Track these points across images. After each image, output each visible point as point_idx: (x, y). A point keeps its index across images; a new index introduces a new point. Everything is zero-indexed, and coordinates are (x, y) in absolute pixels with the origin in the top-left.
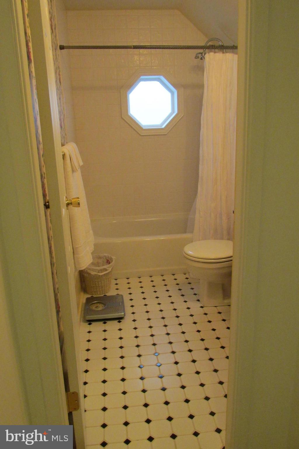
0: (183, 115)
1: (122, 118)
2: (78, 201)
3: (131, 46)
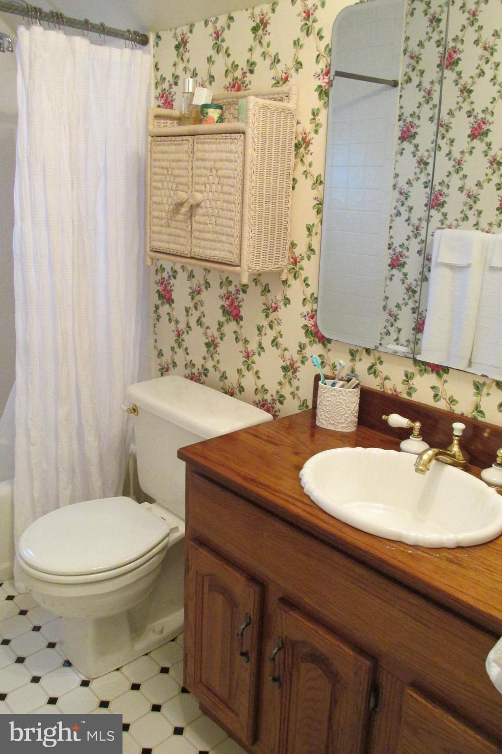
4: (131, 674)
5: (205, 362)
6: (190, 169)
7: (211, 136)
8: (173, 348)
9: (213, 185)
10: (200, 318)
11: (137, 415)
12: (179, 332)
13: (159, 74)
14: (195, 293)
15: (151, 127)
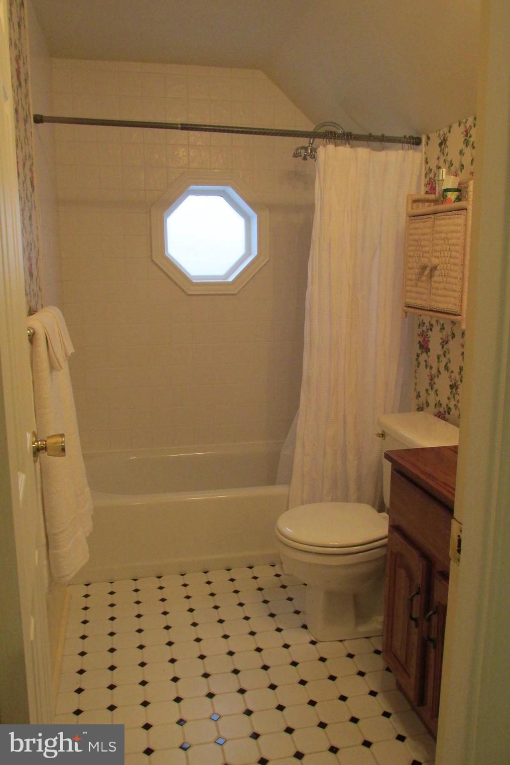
0: (267, 259)
1: (152, 261)
2: (62, 442)
3: (177, 124)
4: (349, 647)
5: (449, 402)
6: (431, 240)
7: (445, 214)
8: (427, 390)
9: (446, 252)
10: (447, 363)
11: (384, 439)
12: (431, 376)
13: (428, 166)
14: (445, 342)
15: (410, 209)
